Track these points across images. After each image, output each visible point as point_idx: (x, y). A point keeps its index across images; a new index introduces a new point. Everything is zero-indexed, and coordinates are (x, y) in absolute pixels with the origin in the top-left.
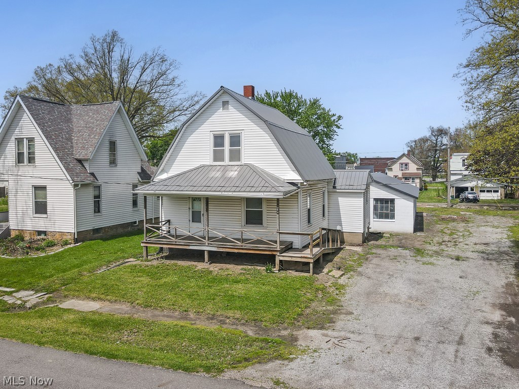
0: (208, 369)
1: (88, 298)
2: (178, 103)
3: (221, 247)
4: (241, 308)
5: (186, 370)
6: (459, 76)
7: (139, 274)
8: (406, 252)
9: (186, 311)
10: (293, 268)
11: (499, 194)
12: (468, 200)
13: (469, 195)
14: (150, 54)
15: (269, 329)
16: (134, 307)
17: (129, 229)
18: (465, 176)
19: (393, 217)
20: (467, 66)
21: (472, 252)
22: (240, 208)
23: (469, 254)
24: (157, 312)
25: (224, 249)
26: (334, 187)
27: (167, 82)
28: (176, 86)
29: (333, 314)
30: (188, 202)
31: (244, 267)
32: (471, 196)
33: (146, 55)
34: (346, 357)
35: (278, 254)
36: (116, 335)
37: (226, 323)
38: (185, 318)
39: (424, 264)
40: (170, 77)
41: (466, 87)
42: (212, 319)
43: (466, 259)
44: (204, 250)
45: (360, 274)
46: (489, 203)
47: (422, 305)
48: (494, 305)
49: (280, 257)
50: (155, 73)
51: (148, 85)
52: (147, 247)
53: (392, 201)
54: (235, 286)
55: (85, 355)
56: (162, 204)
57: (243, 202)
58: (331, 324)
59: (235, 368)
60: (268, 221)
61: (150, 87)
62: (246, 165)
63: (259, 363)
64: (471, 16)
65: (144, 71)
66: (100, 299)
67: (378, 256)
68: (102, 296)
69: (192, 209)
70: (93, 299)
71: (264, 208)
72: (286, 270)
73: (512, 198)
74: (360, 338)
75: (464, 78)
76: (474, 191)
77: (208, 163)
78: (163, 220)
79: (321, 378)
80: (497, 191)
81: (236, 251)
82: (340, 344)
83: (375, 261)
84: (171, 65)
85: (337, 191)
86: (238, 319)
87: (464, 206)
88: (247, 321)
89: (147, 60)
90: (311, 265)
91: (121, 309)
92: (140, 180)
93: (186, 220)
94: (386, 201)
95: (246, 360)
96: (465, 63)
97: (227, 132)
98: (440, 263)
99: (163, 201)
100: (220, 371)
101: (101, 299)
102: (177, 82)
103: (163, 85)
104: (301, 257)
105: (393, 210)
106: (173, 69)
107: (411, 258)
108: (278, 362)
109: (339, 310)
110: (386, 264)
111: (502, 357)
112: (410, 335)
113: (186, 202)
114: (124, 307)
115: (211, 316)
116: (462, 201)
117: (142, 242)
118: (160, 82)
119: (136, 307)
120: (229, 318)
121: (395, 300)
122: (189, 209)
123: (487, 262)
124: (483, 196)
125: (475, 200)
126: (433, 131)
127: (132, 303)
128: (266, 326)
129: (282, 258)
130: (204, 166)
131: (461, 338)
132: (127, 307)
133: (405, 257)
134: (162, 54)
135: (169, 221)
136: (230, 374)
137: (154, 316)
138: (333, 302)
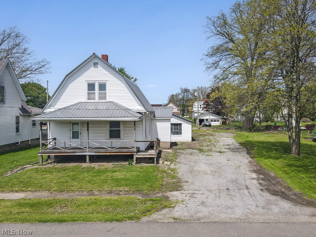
0: (131, 218)
1: (12, 191)
2: (29, 65)
3: (98, 152)
4: (126, 185)
5: (118, 220)
6: (203, 60)
7: (44, 173)
8: (195, 151)
9: (91, 191)
10: (143, 162)
11: (219, 122)
12: (206, 126)
13: (206, 123)
14: (8, 31)
15: (149, 194)
16: (52, 193)
17: (13, 147)
18: (202, 113)
19: (181, 133)
20: (207, 55)
21: (225, 149)
22: (106, 128)
23: (224, 150)
24: (70, 194)
25: (100, 153)
26: (154, 116)
27: (20, 51)
28: (27, 54)
29: (179, 183)
30: (69, 126)
31: (114, 163)
32: (207, 124)
33: (4, 31)
34: (200, 202)
35: (135, 154)
36: (51, 210)
37: (121, 194)
38: (93, 194)
39: (207, 155)
40: (23, 47)
41: (206, 66)
42: (111, 193)
43: (224, 152)
44: (86, 155)
45: (179, 163)
46: (217, 127)
47: (220, 174)
48: (250, 171)
49: (136, 156)
50: (11, 44)
51: (6, 52)
52: (42, 156)
53: (180, 124)
54: (114, 174)
55: (40, 224)
56: (49, 128)
57: (107, 125)
58: (181, 188)
59: (145, 215)
60: (124, 136)
61: (7, 54)
62: (110, 102)
63: (157, 211)
64: (209, 30)
65: (3, 42)
66: (22, 191)
67: (182, 153)
68: (24, 189)
69: (72, 130)
70: (17, 191)
71: (122, 128)
72: (139, 163)
73: (225, 124)
74: (201, 192)
75: (205, 61)
76: (208, 121)
77: (84, 101)
78: (51, 138)
79: (196, 213)
80: (219, 121)
81: (108, 154)
82: (193, 196)
83: (182, 156)
84: (23, 40)
85: (156, 118)
86: (127, 191)
87: (205, 128)
88: (133, 192)
89: (6, 35)
90: (155, 159)
91: (43, 195)
92: (21, 113)
93: (68, 137)
94: (177, 125)
95: (148, 211)
96: (206, 53)
97: (97, 82)
98: (214, 154)
99: (50, 126)
100: (138, 218)
101: (24, 191)
102: (28, 52)
103: (16, 53)
104: (149, 155)
105: (181, 130)
106: (24, 42)
107: (199, 153)
108: (167, 209)
109: (180, 181)
110: (189, 157)
111: (269, 192)
112: (224, 188)
113: (68, 126)
114: (43, 193)
115: (109, 192)
116: (204, 126)
117: (39, 153)
118: (14, 51)
119: (54, 192)
120: (121, 191)
121: (205, 173)
122: (70, 130)
123: (234, 153)
124: (213, 124)
125: (210, 126)
126: (182, 90)
127: (50, 190)
128: (146, 193)
129: (137, 156)
130: (81, 103)
131: (247, 186)
132: (46, 193)
133: (196, 153)
134: (17, 32)
135: (55, 139)
136: (145, 219)
137: (70, 196)
138: (174, 177)
